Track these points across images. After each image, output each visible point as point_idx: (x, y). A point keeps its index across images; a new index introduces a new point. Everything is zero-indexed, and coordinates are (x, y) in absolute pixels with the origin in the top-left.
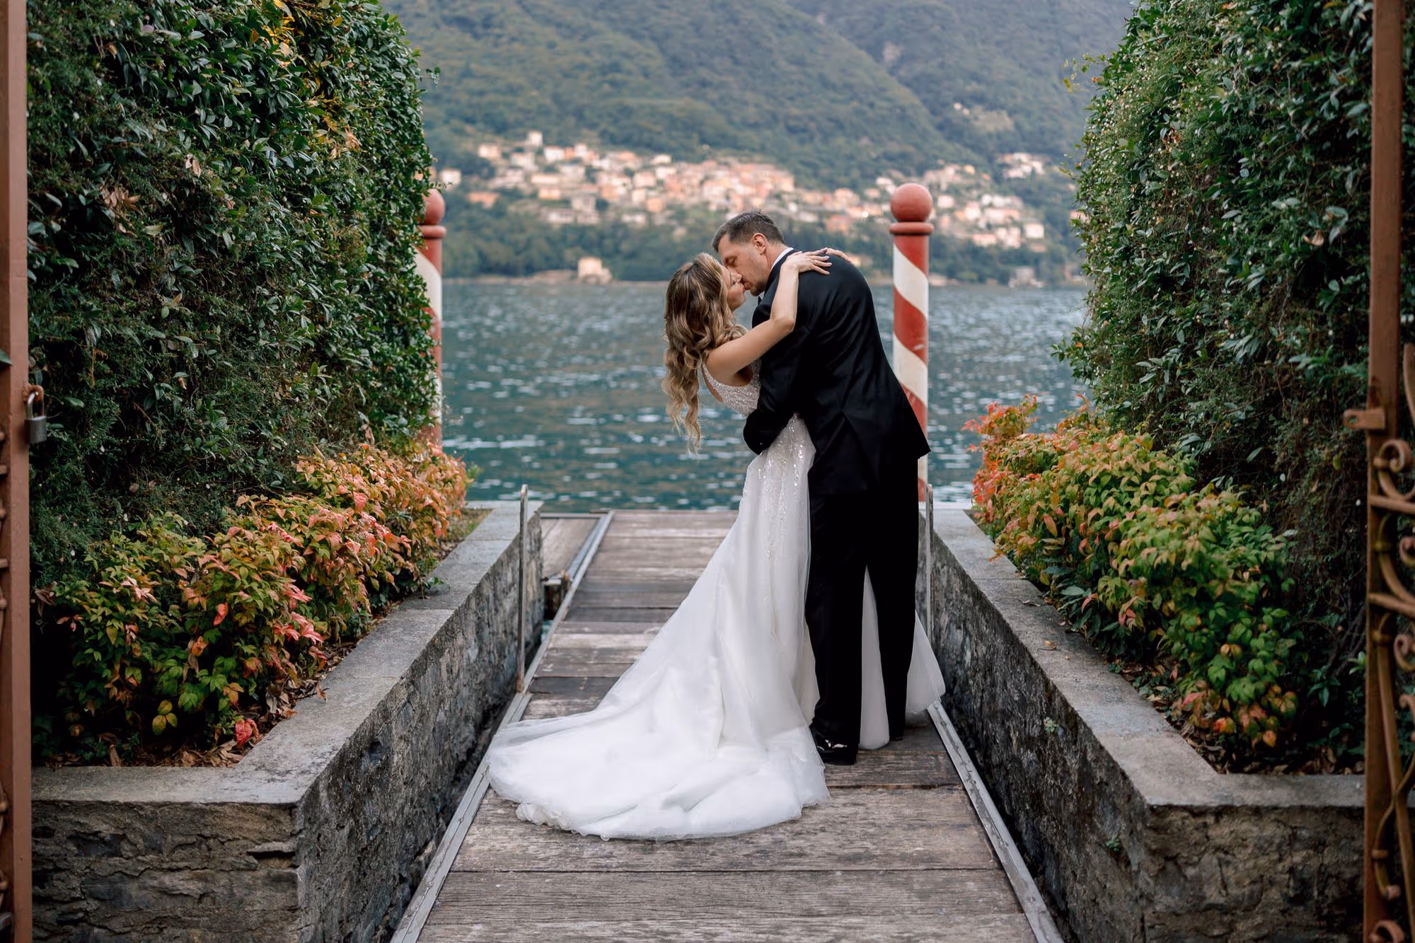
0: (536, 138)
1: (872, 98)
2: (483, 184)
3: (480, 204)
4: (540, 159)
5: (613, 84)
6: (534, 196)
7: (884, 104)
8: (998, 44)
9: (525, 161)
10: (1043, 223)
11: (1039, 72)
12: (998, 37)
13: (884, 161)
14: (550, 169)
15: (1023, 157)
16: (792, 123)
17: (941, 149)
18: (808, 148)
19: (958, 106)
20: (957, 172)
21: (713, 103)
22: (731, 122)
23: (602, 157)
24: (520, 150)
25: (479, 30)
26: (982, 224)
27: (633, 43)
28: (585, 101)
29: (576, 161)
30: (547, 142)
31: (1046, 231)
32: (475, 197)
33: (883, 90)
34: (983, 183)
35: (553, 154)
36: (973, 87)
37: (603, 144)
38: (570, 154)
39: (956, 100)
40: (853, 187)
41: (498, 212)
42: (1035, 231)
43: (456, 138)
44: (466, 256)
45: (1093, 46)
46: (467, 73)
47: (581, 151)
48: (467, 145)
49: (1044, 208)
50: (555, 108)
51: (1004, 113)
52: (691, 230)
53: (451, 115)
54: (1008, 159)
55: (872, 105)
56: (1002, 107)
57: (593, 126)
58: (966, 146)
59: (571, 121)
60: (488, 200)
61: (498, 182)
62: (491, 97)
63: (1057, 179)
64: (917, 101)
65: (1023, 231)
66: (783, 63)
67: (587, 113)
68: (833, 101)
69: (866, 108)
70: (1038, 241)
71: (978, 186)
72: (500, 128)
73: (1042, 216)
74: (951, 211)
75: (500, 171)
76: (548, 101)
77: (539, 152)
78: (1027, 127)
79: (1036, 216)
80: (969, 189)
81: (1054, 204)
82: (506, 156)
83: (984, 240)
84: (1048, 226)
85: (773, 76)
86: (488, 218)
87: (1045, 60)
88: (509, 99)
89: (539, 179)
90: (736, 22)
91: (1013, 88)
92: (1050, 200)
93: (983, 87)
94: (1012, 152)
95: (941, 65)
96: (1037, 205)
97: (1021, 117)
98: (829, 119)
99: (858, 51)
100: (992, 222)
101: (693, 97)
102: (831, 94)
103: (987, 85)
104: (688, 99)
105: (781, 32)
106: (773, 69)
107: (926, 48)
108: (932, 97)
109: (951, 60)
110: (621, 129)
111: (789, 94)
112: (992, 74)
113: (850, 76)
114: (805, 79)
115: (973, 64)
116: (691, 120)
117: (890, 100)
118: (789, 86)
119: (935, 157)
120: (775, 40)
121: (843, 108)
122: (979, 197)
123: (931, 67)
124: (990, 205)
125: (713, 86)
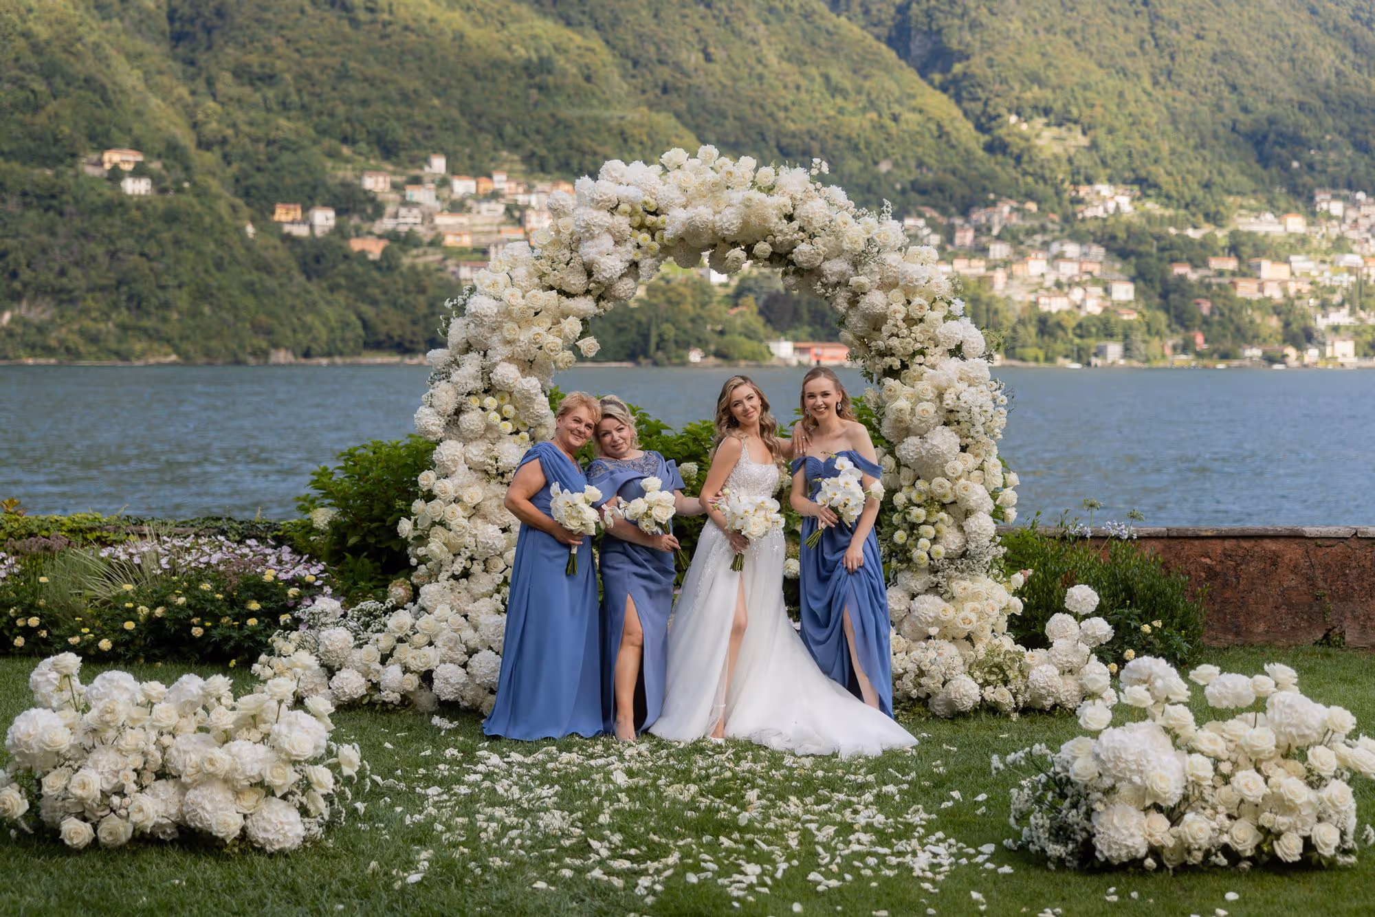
0: (439, 164)
1: (897, 109)
2: (366, 227)
3: (363, 254)
4: (445, 192)
5: (541, 88)
6: (436, 243)
7: (914, 117)
8: (1069, 33)
9: (423, 195)
10: (1133, 280)
11: (1123, 71)
12: (1067, 25)
13: (913, 196)
14: (457, 207)
15: (1104, 189)
16: (785, 141)
17: (990, 177)
19: (1013, 119)
20: (1013, 210)
21: (678, 116)
23: (529, 190)
24: (417, 181)
25: (363, 16)
26: (1049, 281)
27: (567, 33)
28: (505, 112)
29: (495, 195)
30: (453, 170)
31: (1137, 291)
32: (356, 245)
34: (1050, 226)
35: (462, 186)
36: (1033, 93)
37: (530, 172)
38: (486, 186)
39: (1010, 111)
41: (387, 264)
42: (1124, 291)
43: (329, 164)
44: (346, 325)
45: (1199, 37)
46: (343, 75)
47: (500, 181)
48: (345, 173)
49: (1133, 260)
50: (463, 123)
51: (1077, 130)
52: (651, 290)
53: (323, 132)
54: (1084, 191)
55: (895, 118)
56: (1076, 122)
57: (515, 147)
58: (1025, 173)
59: (486, 140)
60: (374, 249)
61: (387, 224)
62: (378, 108)
63: (1150, 218)
64: (957, 112)
65: (1107, 291)
66: (772, 58)
67: (509, 129)
68: (841, 111)
69: (887, 122)
70: (1126, 305)
71: (1043, 229)
72: (388, 150)
73: (1133, 271)
74: (1006, 264)
75: (390, 209)
76: (455, 113)
77: (444, 183)
78: (1109, 147)
79: (1121, 271)
80: (1030, 232)
81: (1149, 255)
82: (395, 187)
83: (1054, 305)
84: (1141, 284)
86: (375, 274)
87: (1131, 55)
88: (403, 109)
89: (443, 220)
91: (1089, 94)
92: (1142, 248)
93: (1048, 94)
94: (1089, 181)
95: (991, 63)
96: (1123, 254)
97: (1101, 134)
98: (838, 137)
99: (875, 43)
100: (1064, 279)
101: (651, 106)
102: (839, 101)
103: (1054, 90)
104: (644, 109)
105: (771, 18)
106: (759, 69)
107: (968, 38)
108: (977, 107)
109: (1004, 54)
110: (554, 150)
111: (782, 102)
112: (1059, 75)
113: (866, 77)
114: (804, 83)
115: (1032, 61)
116: (649, 136)
117: (921, 111)
118: (783, 92)
119: (984, 189)
120: (762, 27)
121: (856, 122)
122: (1045, 245)
123: (977, 65)
124: (1060, 256)
125: (677, 89)
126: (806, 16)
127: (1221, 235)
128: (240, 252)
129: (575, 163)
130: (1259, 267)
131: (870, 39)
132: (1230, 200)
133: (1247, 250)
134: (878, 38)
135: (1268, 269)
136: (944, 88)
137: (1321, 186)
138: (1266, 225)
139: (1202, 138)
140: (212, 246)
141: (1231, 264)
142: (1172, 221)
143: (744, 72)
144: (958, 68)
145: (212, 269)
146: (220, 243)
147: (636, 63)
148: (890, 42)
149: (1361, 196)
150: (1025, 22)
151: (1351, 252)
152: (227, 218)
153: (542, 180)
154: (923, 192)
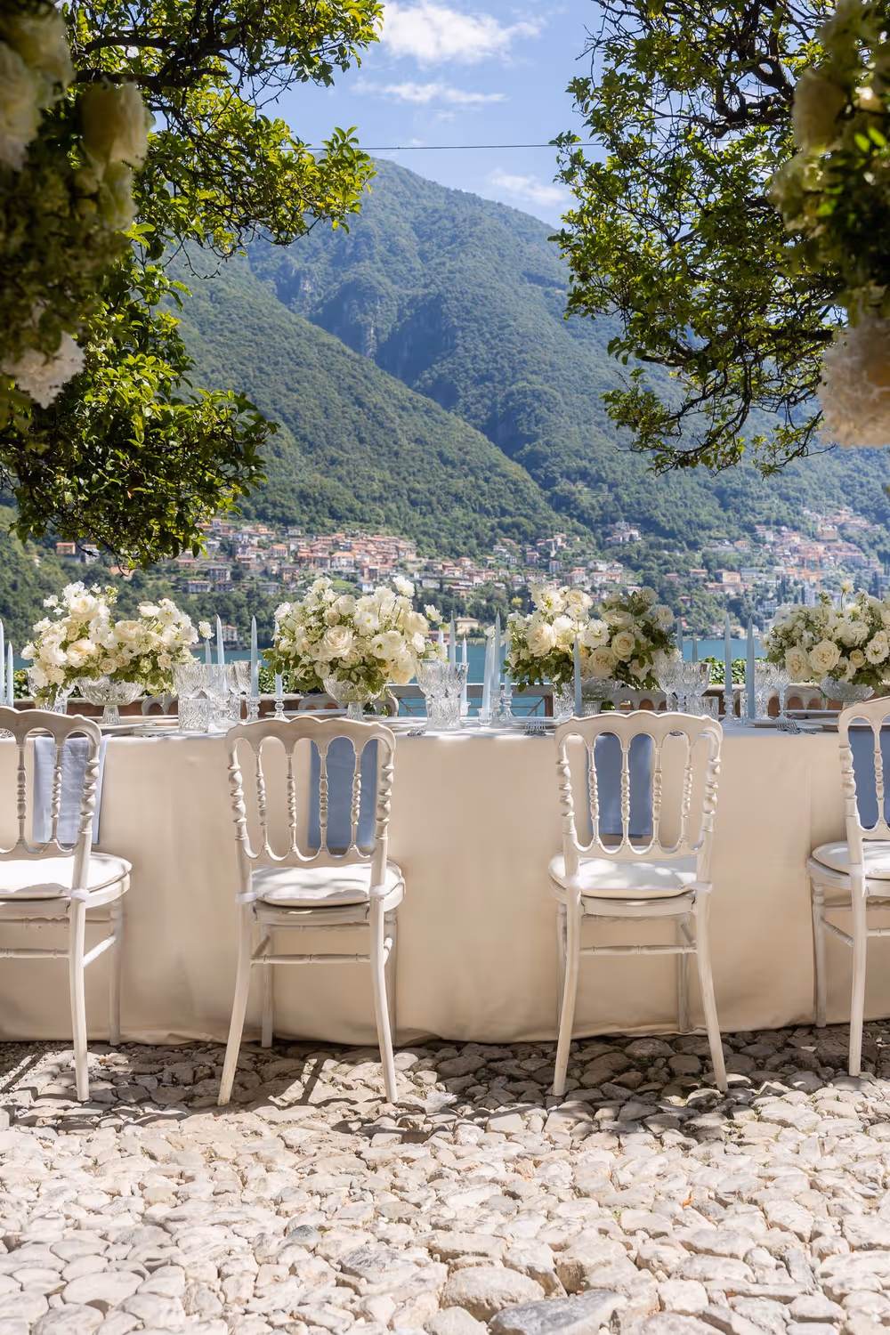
1: (488, 474)
6: (172, 568)
7: (497, 479)
13: (499, 532)
15: (623, 526)
16: (413, 496)
17: (548, 518)
18: (429, 519)
19: (564, 481)
20: (564, 540)
21: (340, 479)
22: (358, 497)
23: (237, 531)
32: (115, 570)
33: (497, 466)
34: (588, 551)
36: (575, 463)
37: (238, 519)
39: (562, 475)
40: (472, 555)
41: (138, 583)
49: (641, 571)
51: (606, 488)
54: (610, 527)
55: (487, 480)
56: (605, 483)
58: (571, 516)
60: (128, 573)
64: (527, 476)
66: (404, 442)
68: (452, 476)
69: (481, 482)
71: (584, 553)
74: (560, 576)
78: (626, 499)
80: (575, 556)
81: (651, 568)
85: (396, 454)
90: (361, 405)
91: (613, 464)
92: (647, 564)
93: (585, 463)
94: (614, 521)
95: (548, 444)
96: (636, 568)
97: (620, 490)
98: (448, 493)
99: (474, 431)
100: (597, 585)
101: (322, 473)
102: (450, 470)
103: (590, 461)
104: (318, 475)
105: (403, 413)
106: (396, 447)
107: (534, 428)
108: (540, 472)
109: (557, 439)
110: (254, 504)
111: (411, 470)
112: (594, 452)
113: (467, 453)
114: (426, 457)
115: (576, 443)
116: (320, 494)
117: (504, 476)
118: (411, 463)
119: (545, 527)
120: (398, 421)
121: (461, 483)
122: (584, 564)
123: (539, 445)
124: (595, 570)
125: (341, 464)
126: (427, 412)
127: (698, 556)
128: (30, 577)
129: (269, 512)
130: (721, 574)
131: (470, 428)
132: (702, 533)
133: (713, 564)
134: (475, 427)
135: (727, 577)
136: (519, 461)
137: (759, 523)
138: (726, 550)
139: (685, 492)
140: (10, 573)
141: (703, 573)
142: (666, 547)
143: (384, 450)
144: (528, 447)
145: (9, 589)
146: (16, 572)
147: (311, 445)
148: (483, 430)
149: (784, 528)
150: (571, 417)
151: (778, 564)
152: (20, 554)
153: (246, 524)
154: (506, 529)
